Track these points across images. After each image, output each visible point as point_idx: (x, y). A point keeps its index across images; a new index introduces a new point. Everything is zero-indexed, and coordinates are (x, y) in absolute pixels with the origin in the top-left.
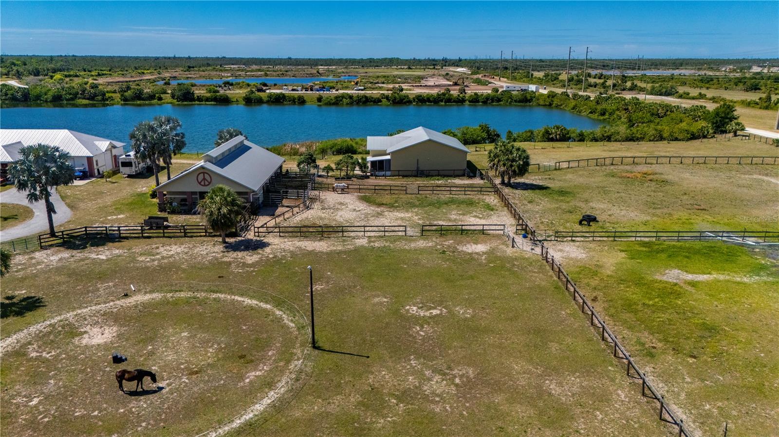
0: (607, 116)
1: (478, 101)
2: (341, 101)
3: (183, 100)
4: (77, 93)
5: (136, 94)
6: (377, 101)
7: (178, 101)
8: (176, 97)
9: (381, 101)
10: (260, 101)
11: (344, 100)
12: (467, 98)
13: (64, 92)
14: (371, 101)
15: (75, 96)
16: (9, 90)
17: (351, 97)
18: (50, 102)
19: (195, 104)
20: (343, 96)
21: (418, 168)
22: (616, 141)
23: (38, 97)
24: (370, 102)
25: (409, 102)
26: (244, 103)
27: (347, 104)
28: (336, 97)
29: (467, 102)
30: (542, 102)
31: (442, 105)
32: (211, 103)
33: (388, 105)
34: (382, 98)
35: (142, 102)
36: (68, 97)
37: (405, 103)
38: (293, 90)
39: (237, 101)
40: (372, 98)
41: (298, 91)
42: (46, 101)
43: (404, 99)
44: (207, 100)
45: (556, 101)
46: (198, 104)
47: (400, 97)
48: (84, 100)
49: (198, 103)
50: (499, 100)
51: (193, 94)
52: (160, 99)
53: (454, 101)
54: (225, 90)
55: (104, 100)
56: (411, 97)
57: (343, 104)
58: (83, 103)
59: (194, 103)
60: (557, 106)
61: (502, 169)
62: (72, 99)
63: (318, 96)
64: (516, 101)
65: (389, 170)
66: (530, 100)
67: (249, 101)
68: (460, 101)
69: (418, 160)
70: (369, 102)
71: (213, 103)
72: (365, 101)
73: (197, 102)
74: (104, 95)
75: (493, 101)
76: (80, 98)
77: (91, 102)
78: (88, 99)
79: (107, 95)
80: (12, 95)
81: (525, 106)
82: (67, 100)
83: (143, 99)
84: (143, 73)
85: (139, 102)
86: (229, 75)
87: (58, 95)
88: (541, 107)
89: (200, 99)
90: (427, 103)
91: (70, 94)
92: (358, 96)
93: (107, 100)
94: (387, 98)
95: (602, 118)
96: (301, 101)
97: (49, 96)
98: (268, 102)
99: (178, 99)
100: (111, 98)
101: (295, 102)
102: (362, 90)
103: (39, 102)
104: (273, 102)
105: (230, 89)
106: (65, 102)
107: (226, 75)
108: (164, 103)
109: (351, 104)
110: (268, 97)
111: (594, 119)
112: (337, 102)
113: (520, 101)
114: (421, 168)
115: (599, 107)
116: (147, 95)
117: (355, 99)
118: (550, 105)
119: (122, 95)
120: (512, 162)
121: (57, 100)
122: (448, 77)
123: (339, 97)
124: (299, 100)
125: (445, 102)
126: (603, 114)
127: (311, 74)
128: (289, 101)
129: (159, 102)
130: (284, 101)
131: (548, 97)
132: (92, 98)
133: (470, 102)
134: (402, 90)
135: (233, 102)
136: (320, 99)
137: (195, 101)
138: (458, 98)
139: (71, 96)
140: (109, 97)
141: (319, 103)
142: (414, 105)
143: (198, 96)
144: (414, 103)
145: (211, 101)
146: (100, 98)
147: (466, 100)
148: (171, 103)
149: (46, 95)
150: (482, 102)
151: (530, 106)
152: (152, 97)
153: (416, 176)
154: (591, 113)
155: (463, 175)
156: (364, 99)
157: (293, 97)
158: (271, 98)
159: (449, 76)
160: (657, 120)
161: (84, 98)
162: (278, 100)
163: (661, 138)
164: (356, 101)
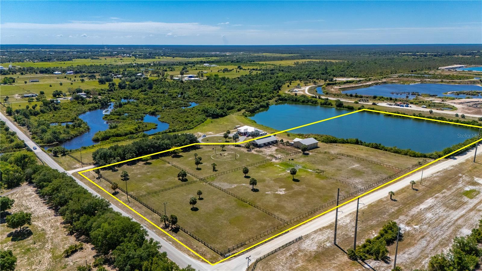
3: (339, 107)
5: (325, 102)
7: (337, 107)
15: (308, 101)
16: (292, 97)
36: (306, 101)
41: (392, 105)
44: (346, 107)
49: (343, 108)
51: (343, 105)
54: (364, 102)
55: (316, 104)
71: (347, 109)
76: (310, 102)
82: (306, 103)
83: (327, 105)
85: (325, 105)
86: (419, 80)
87: (304, 101)
97: (301, 101)
108: (332, 107)
116: (328, 103)
119: (321, 102)
132: (312, 103)
135: (354, 109)
146: (314, 103)
152: (330, 104)
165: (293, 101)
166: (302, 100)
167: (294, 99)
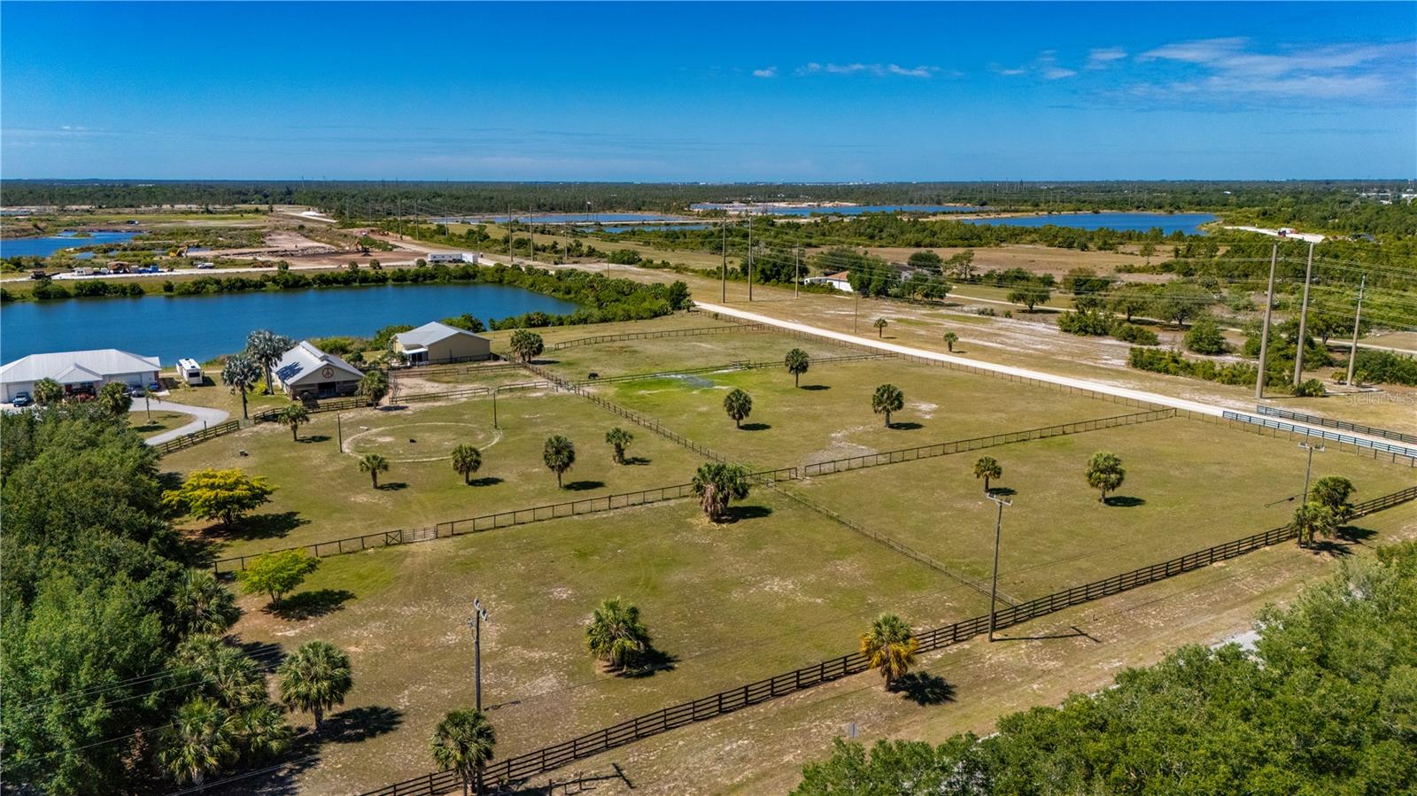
0: (572, 296)
1: (406, 280)
2: (205, 288)
6: (258, 286)
9: (265, 286)
10: (63, 295)
11: (208, 286)
12: (387, 275)
14: (250, 286)
17: (217, 282)
20: (205, 281)
21: (451, 356)
22: (591, 323)
24: (250, 288)
25: (309, 285)
26: (37, 299)
27: (215, 292)
28: (195, 284)
29: (391, 281)
30: (490, 279)
31: (356, 287)
33: (277, 291)
34: (266, 281)
37: (303, 286)
38: (94, 274)
39: (23, 297)
40: (252, 280)
41: (105, 274)
43: (300, 280)
45: (507, 278)
47: (292, 278)
50: (433, 277)
53: (373, 281)
56: (307, 275)
57: (208, 292)
60: (510, 283)
61: (525, 351)
63: (157, 281)
64: (455, 278)
65: (429, 360)
66: (474, 276)
67: (43, 295)
68: (381, 281)
70: (247, 287)
72: (240, 287)
75: (425, 279)
81: (468, 284)
88: (489, 285)
90: (334, 285)
92: (229, 280)
94: (274, 280)
95: (567, 297)
96: (136, 292)
98: (77, 296)
101: (126, 294)
104: (86, 295)
109: (222, 292)
111: (558, 299)
112: (198, 289)
113: (462, 277)
114: (454, 356)
115: (562, 285)
117: (225, 284)
118: (501, 281)
120: (530, 345)
123: (200, 283)
124: (133, 290)
125: (360, 282)
126: (568, 292)
128: (116, 292)
130: (106, 292)
131: (497, 271)
133: (393, 280)
135: (15, 299)
136: (167, 288)
138: (377, 276)
141: (168, 293)
142: (315, 288)
144: (314, 286)
147: (388, 279)
150: (412, 280)
151: (475, 284)
153: (452, 362)
154: (554, 291)
155: (489, 359)
156: (239, 284)
157: (122, 286)
160: (624, 299)
162: (96, 292)
163: (629, 318)
164: (226, 289)
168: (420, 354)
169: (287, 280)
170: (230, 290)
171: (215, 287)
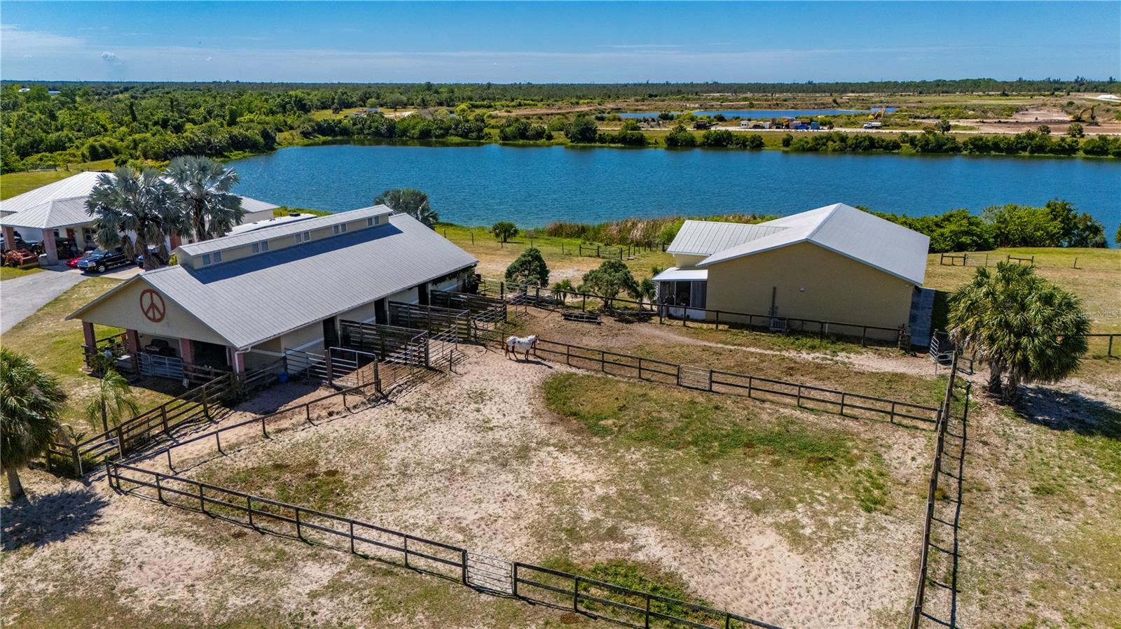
1: (1106, 152)
2: (824, 144)
3: (579, 141)
4: (450, 128)
5: (519, 129)
6: (891, 147)
7: (572, 142)
8: (570, 135)
9: (899, 148)
10: (690, 144)
11: (830, 143)
12: (1081, 144)
13: (435, 126)
14: (881, 147)
15: (446, 131)
16: (374, 122)
17: (843, 139)
18: (418, 138)
19: (594, 147)
20: (829, 138)
21: (774, 309)
23: (404, 132)
24: (878, 148)
25: (956, 150)
26: (666, 146)
27: (834, 150)
28: (816, 139)
29: (1081, 154)
31: (1024, 157)
32: (616, 145)
33: (910, 154)
34: (904, 142)
35: (525, 141)
36: (439, 132)
37: (946, 151)
38: (756, 127)
39: (656, 143)
40: (883, 141)
41: (764, 128)
42: (413, 138)
43: (945, 144)
44: (613, 140)
46: (599, 147)
47: (937, 141)
48: (456, 138)
49: (600, 145)
51: (595, 131)
52: (550, 137)
53: (1052, 151)
54: (652, 127)
55: (480, 137)
56: (960, 140)
57: (826, 150)
58: (454, 141)
59: (593, 144)
62: (443, 136)
63: (785, 137)
65: (703, 306)
67: (673, 143)
68: (1065, 151)
69: (775, 289)
70: (875, 147)
71: (620, 145)
72: (869, 146)
73: (598, 144)
74: (481, 130)
76: (452, 135)
77: (464, 140)
78: (461, 136)
79: (486, 130)
80: (376, 128)
82: (437, 137)
83: (528, 138)
84: (578, 103)
85: (521, 142)
86: (697, 105)
87: (426, 130)
89: (602, 139)
90: (993, 153)
91: (441, 129)
92: (856, 137)
93: (483, 137)
94: (912, 141)
96: (757, 144)
97: (416, 132)
98: (702, 145)
99: (574, 139)
100: (489, 136)
101: (745, 146)
102: (877, 128)
103: (404, 138)
104: (710, 145)
105: (659, 125)
106: (434, 139)
107: (692, 105)
108: (552, 144)
109: (842, 151)
110: (705, 137)
112: (815, 147)
114: (781, 312)
116: (534, 132)
117: (849, 142)
119: (502, 131)
120: (1018, 336)
121: (425, 137)
122: (1070, 109)
123: (821, 139)
124: (753, 142)
125: (1032, 152)
127: (823, 104)
128: (737, 144)
129: (547, 142)
130: (728, 143)
132: (465, 135)
133: (1086, 152)
134: (948, 128)
135: (649, 144)
136: (787, 142)
137: (595, 141)
138: (1060, 145)
139: (442, 132)
140: (486, 134)
141: (786, 149)
142: (966, 155)
143: (600, 135)
144: (965, 152)
145: (618, 143)
146: (474, 134)
147: (1078, 150)
148: (562, 144)
149: (413, 129)
152: (539, 134)
153: (764, 329)
155: (891, 343)
156: (867, 143)
157: (745, 137)
158: (708, 139)
159: (1073, 107)
161: (457, 135)
162: (720, 143)
164: (850, 147)
165: (377, 133)
166: (419, 127)
167: (383, 129)
168: (684, 286)
169: (927, 142)
170: (854, 149)
171: (837, 145)
